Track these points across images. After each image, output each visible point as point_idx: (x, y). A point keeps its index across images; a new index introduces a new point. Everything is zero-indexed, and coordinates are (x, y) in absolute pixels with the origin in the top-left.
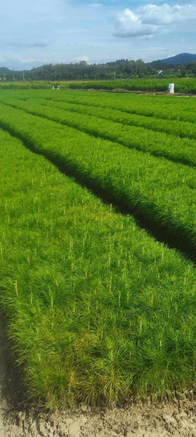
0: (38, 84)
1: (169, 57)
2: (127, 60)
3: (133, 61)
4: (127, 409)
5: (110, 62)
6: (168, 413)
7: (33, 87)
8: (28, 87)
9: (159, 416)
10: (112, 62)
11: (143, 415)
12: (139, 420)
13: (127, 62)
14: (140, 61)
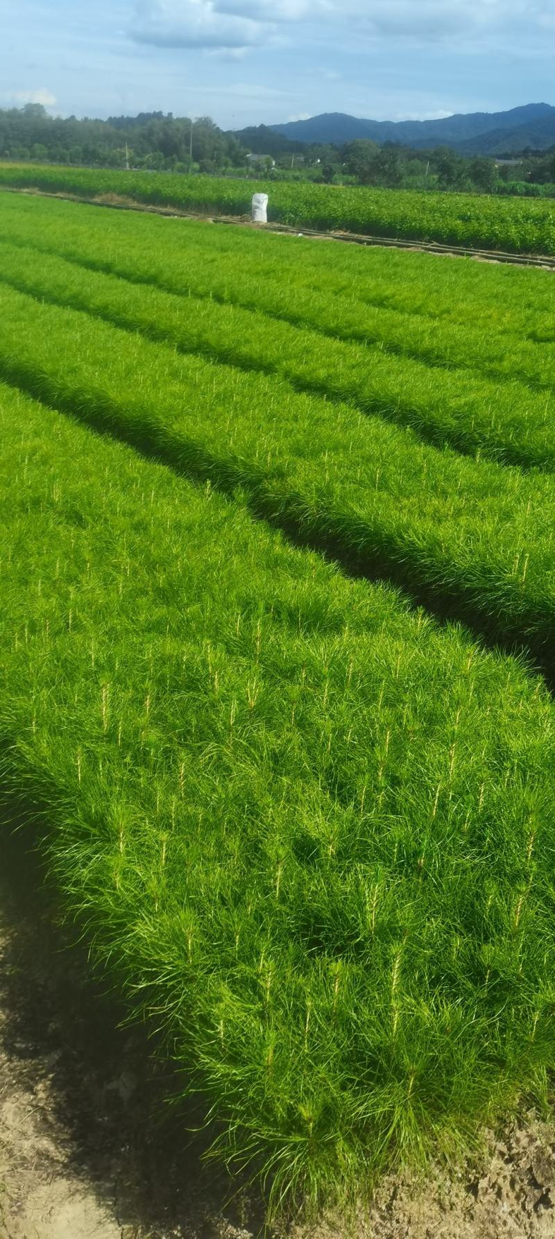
1: (293, 119)
2: (170, 114)
3: (186, 121)
5: (118, 115)
10: (125, 117)
13: (168, 120)
14: (205, 123)
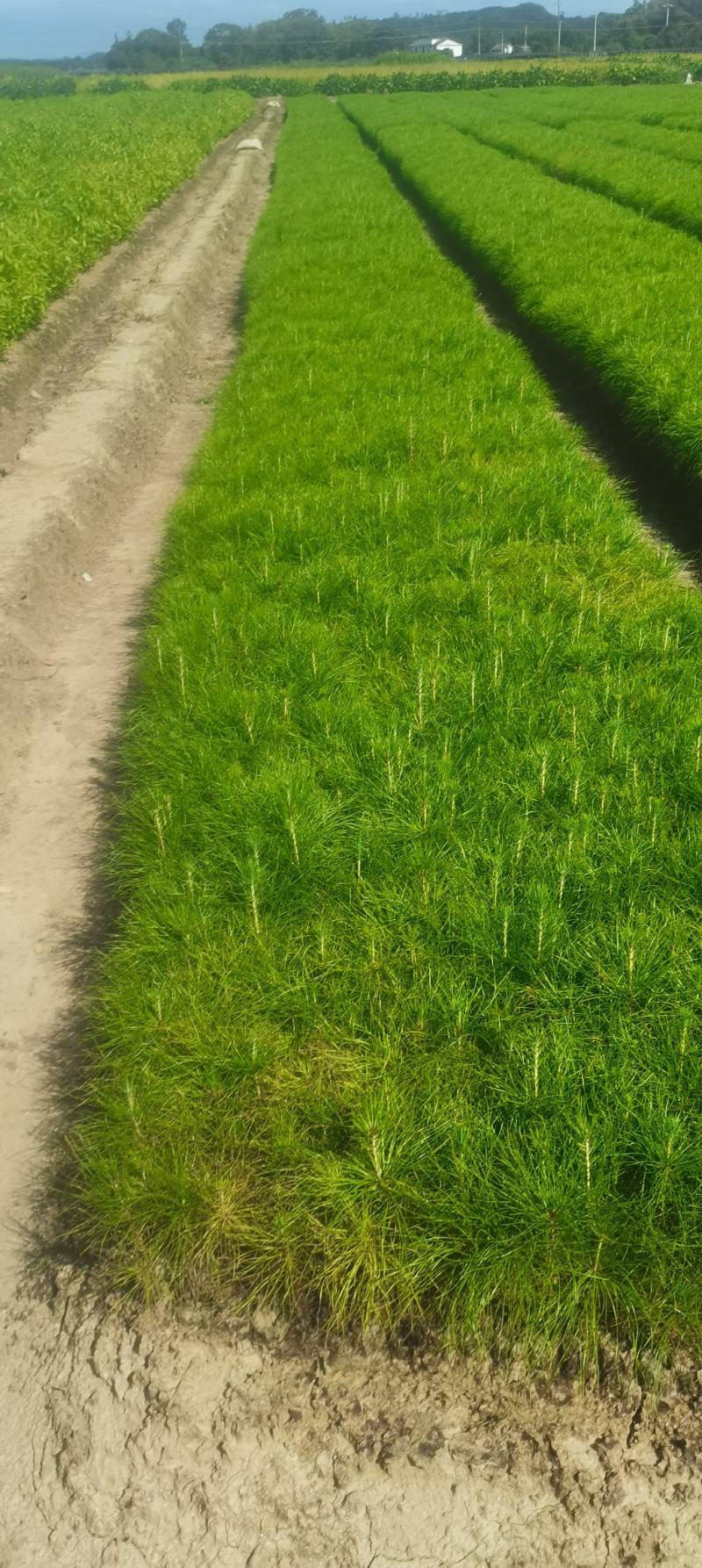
0: (634, 66)
4: (424, 1367)
6: (580, 1429)
7: (611, 78)
8: (596, 77)
9: (541, 1431)
11: (475, 1410)
12: (453, 1425)
